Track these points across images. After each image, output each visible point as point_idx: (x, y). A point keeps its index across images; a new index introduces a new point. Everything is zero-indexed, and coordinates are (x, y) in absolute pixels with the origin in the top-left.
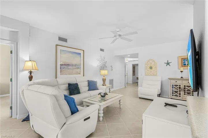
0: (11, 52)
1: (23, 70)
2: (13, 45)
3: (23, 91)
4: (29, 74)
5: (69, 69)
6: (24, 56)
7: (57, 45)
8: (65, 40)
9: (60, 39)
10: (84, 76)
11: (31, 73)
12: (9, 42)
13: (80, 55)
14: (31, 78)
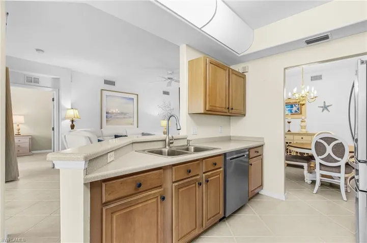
0: (53, 100)
1: (65, 118)
2: (55, 92)
3: (65, 136)
4: (71, 123)
5: (117, 118)
6: (66, 103)
7: (102, 90)
8: (113, 83)
9: (107, 82)
10: (138, 127)
11: (73, 121)
12: (51, 89)
13: (132, 101)
14: (73, 127)
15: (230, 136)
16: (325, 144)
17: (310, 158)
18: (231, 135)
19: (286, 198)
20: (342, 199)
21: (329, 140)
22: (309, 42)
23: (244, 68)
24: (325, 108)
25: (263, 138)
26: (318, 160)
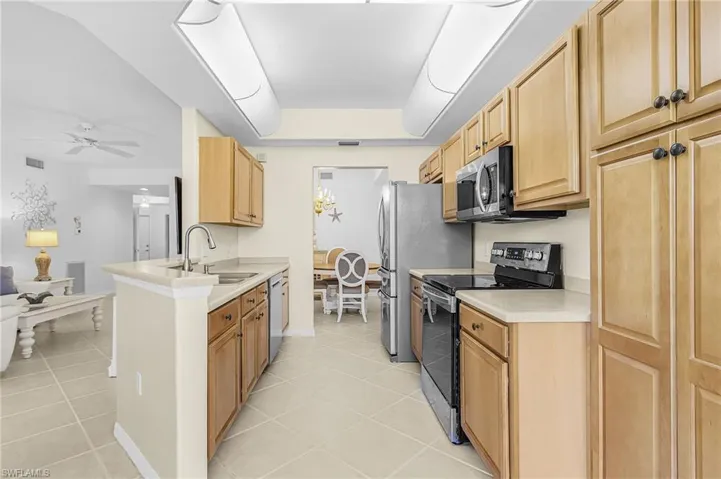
15: (238, 259)
16: (349, 262)
17: (335, 281)
18: (240, 256)
19: (316, 332)
20: (363, 321)
21: (352, 256)
22: (342, 144)
23: (262, 155)
24: (336, 216)
25: (288, 258)
26: (342, 282)
